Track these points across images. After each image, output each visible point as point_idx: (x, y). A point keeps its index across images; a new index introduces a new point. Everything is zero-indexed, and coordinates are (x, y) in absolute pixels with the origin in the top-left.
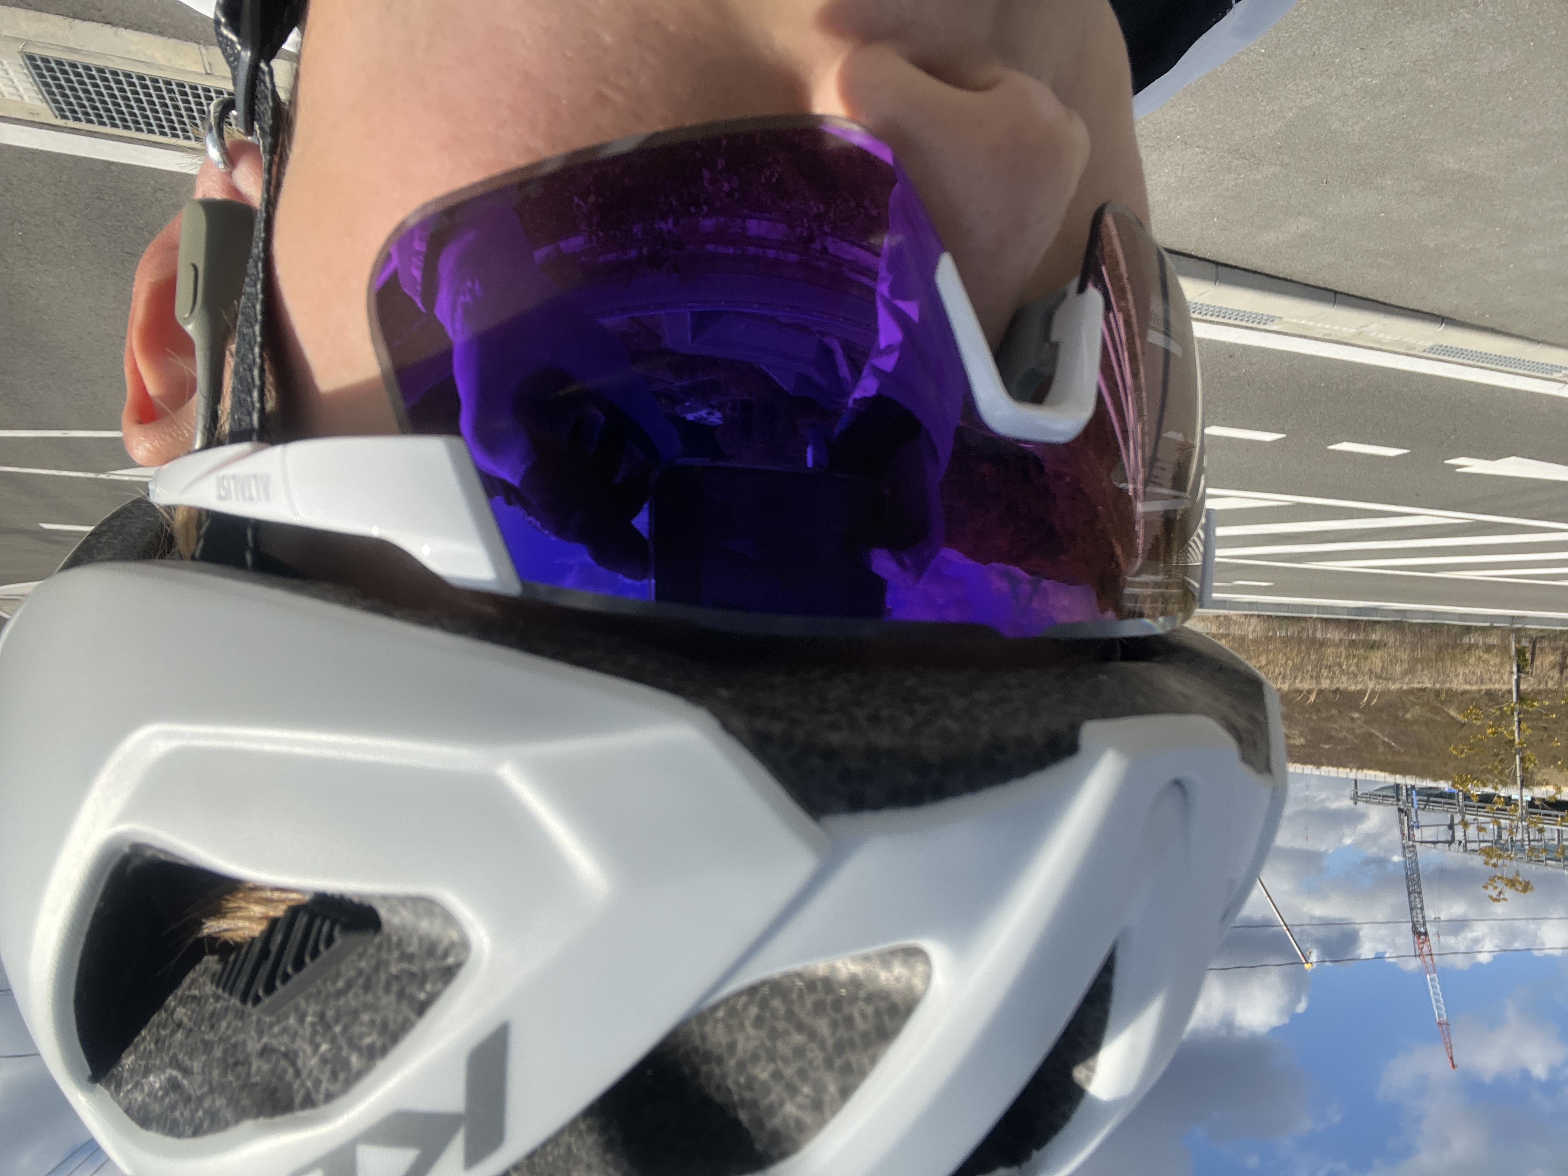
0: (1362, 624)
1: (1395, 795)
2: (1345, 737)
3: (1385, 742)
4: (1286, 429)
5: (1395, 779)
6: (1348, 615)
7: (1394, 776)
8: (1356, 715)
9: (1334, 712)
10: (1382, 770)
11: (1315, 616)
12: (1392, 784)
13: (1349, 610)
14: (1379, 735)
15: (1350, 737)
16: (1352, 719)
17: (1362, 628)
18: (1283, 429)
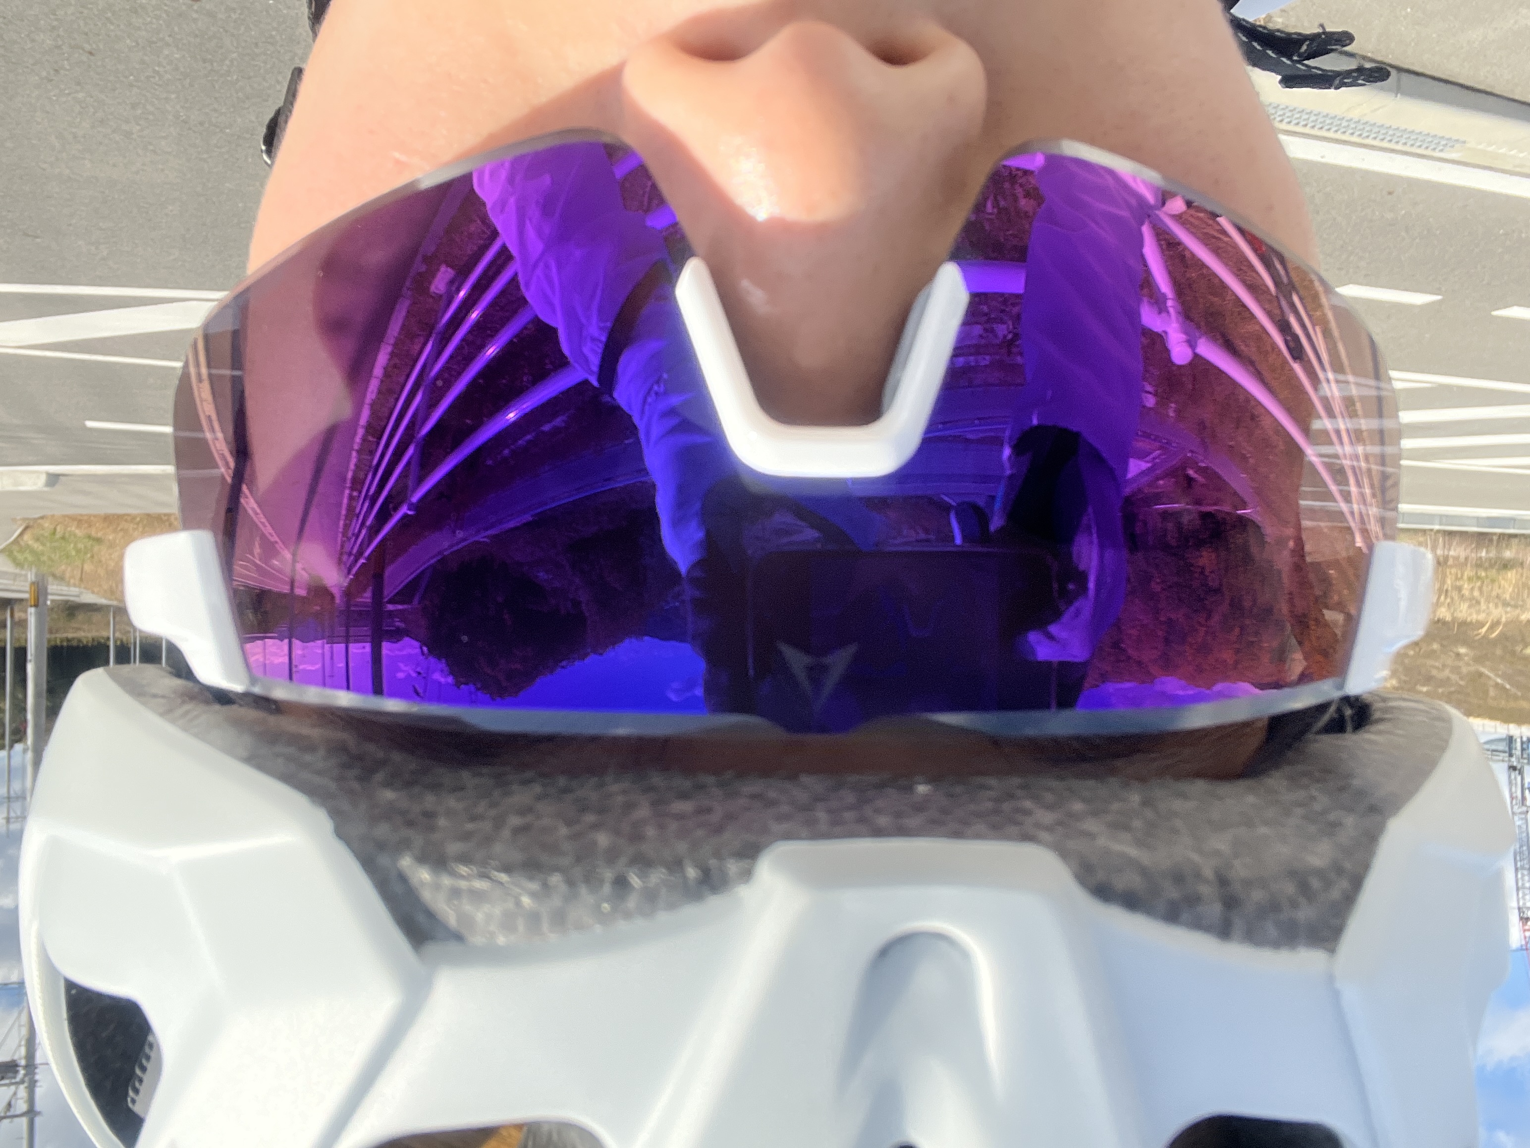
0: (1495, 538)
1: (1507, 749)
2: (1448, 678)
3: (1497, 684)
4: (1443, 289)
5: (1508, 729)
6: (1478, 526)
7: (1507, 724)
8: (1462, 650)
9: (1435, 646)
10: (1492, 717)
11: (1437, 527)
12: (1504, 736)
13: (1479, 521)
14: (1491, 675)
15: (1454, 677)
16: (1458, 655)
17: (1495, 542)
18: (1439, 289)
